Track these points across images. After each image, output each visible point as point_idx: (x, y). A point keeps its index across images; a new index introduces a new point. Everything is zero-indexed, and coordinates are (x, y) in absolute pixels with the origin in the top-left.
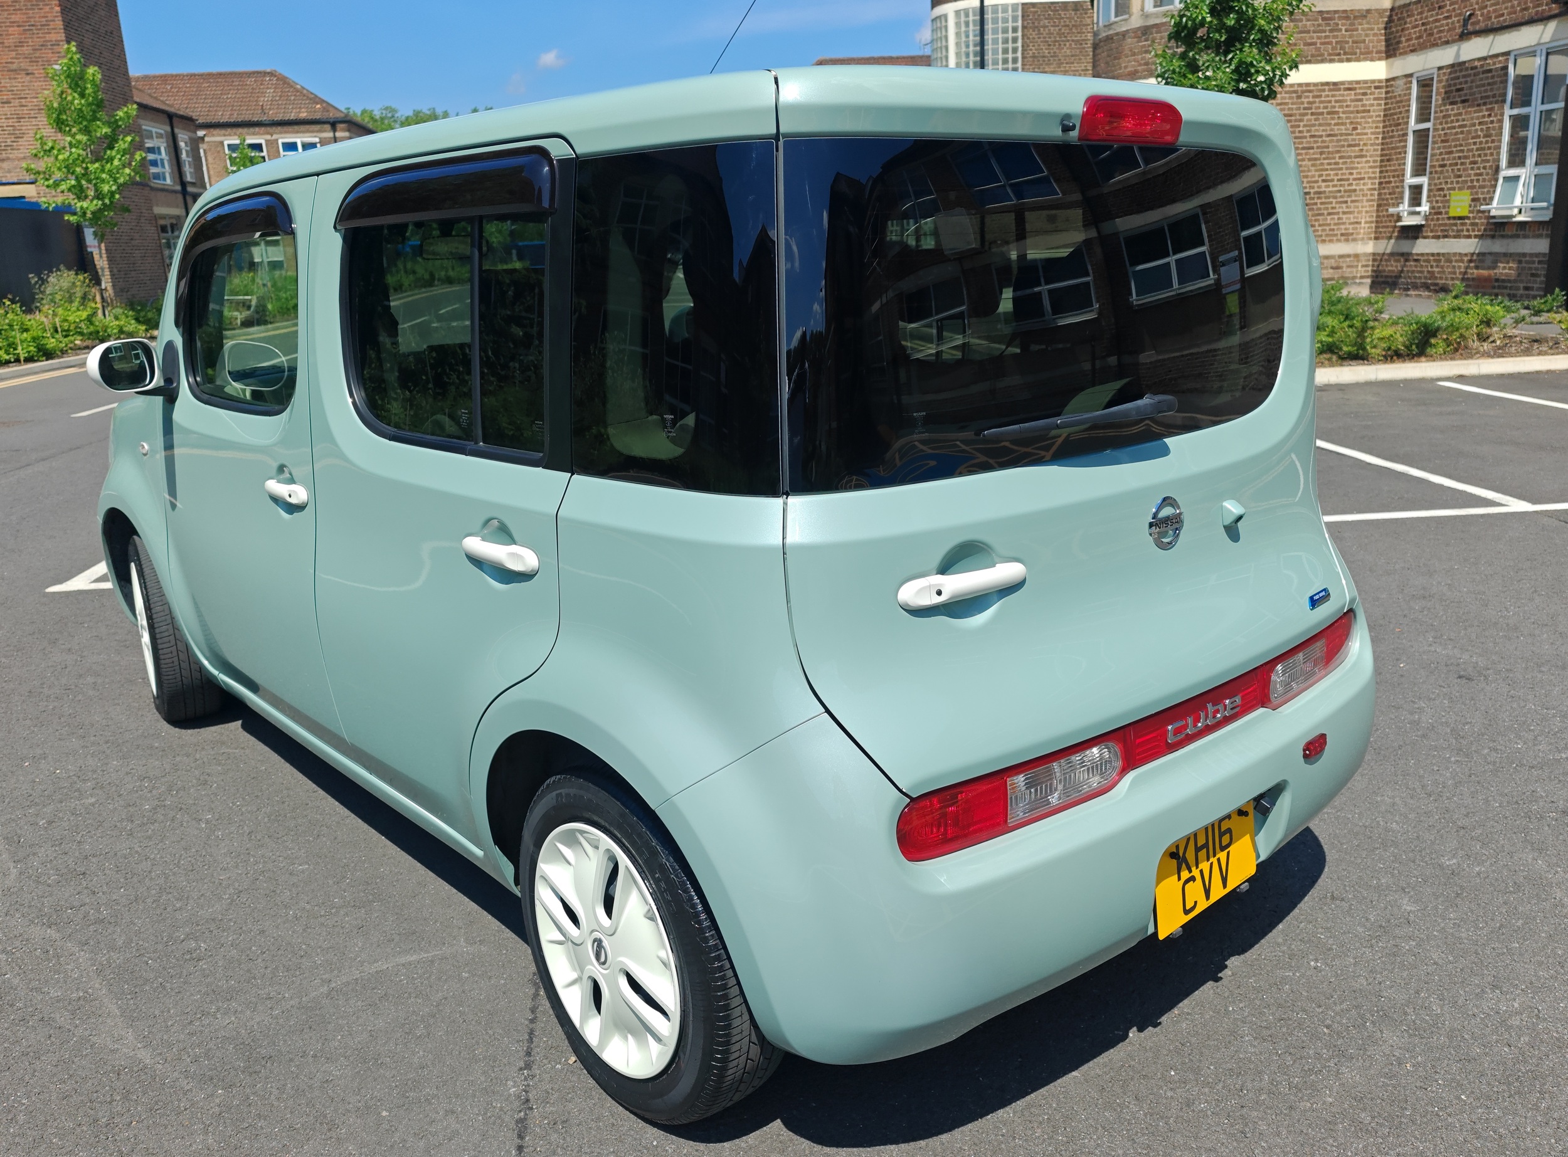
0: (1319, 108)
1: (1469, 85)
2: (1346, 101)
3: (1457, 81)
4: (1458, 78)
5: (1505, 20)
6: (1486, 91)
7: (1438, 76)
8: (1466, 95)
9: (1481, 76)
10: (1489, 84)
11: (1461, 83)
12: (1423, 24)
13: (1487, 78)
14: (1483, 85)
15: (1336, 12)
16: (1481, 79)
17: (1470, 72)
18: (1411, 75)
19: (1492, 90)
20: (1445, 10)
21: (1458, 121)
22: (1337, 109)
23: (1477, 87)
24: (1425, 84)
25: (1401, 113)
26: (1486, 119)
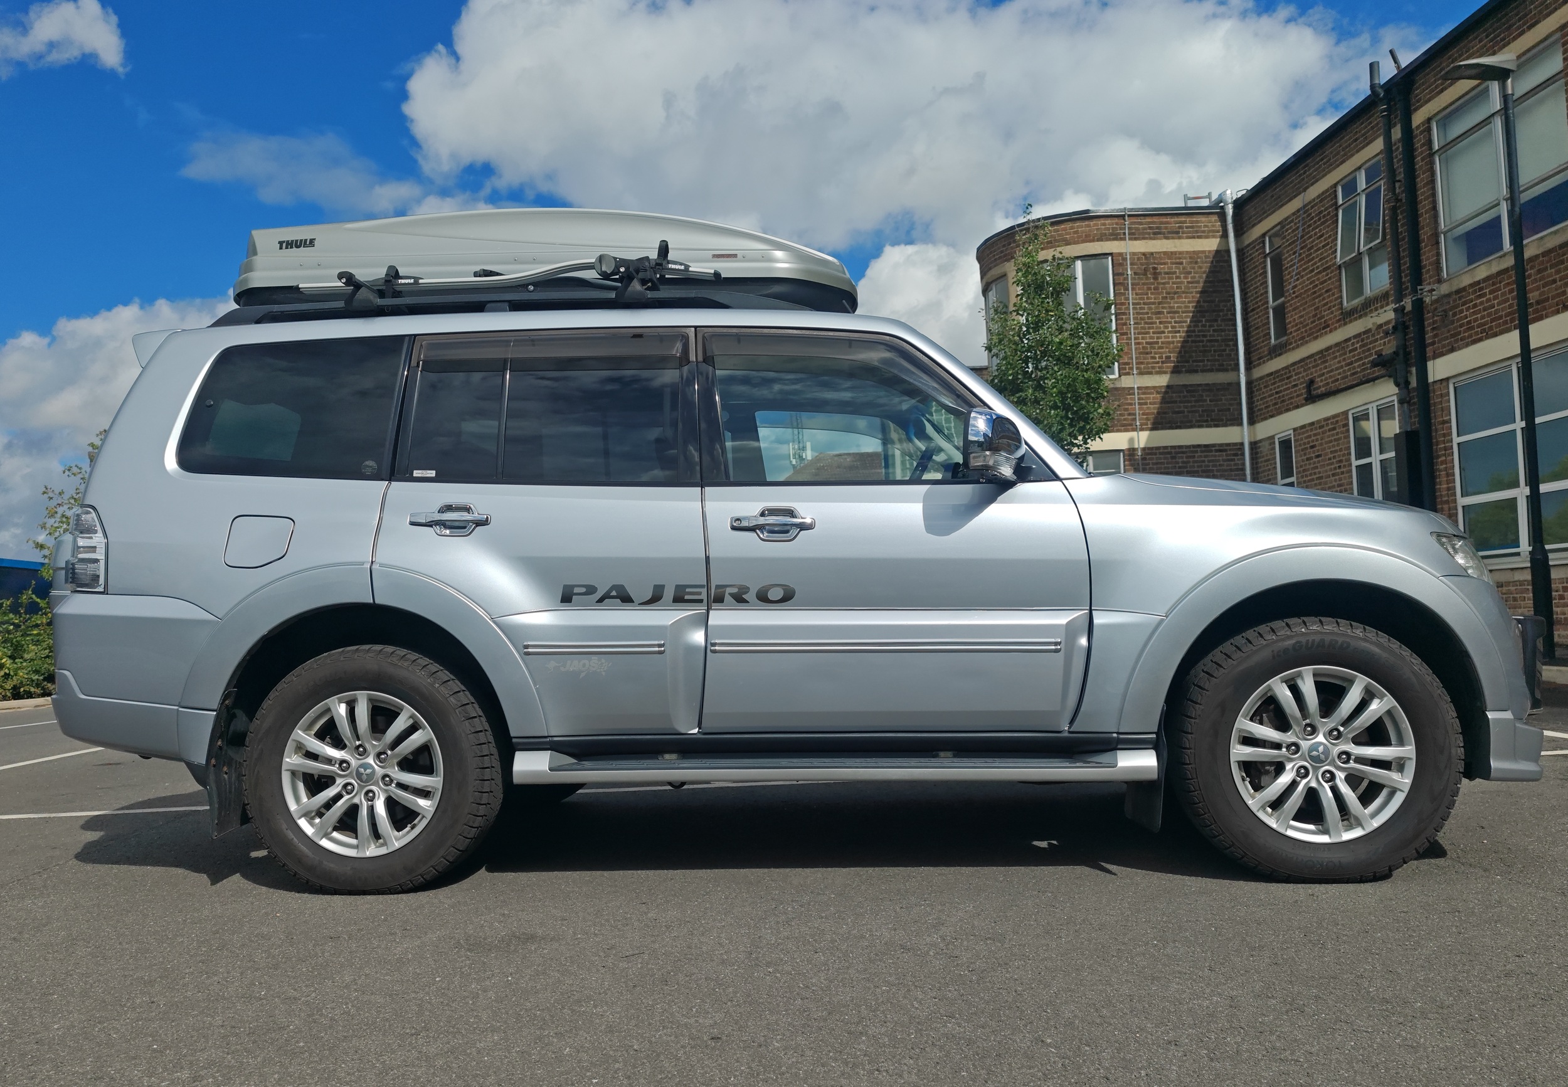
0: (1194, 467)
1: (1320, 442)
2: (1219, 461)
3: (1310, 440)
4: (1310, 436)
5: (1340, 384)
6: (1334, 446)
7: (1294, 437)
8: (1318, 451)
9: (1328, 433)
10: (1335, 440)
11: (1313, 441)
12: (1277, 393)
13: (1333, 435)
14: (1331, 441)
15: (1200, 385)
16: (1329, 437)
17: (1318, 431)
18: (1273, 437)
19: (1338, 445)
20: (1292, 379)
21: (1315, 473)
22: (1211, 468)
23: (1327, 443)
24: (1286, 445)
25: (1269, 470)
26: (1338, 471)
